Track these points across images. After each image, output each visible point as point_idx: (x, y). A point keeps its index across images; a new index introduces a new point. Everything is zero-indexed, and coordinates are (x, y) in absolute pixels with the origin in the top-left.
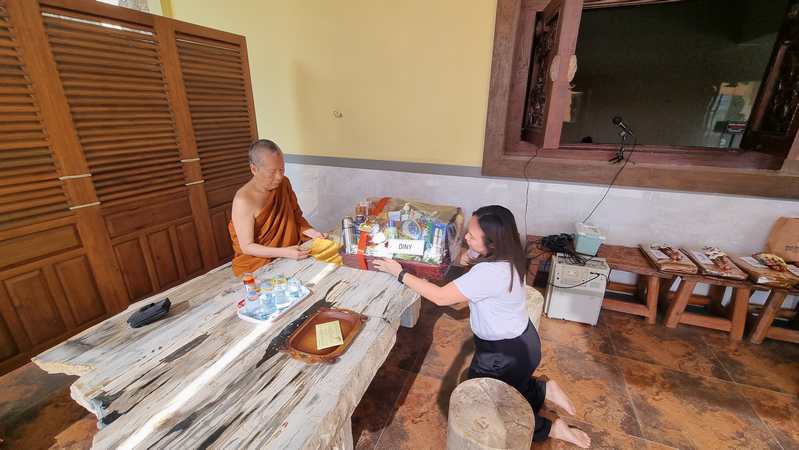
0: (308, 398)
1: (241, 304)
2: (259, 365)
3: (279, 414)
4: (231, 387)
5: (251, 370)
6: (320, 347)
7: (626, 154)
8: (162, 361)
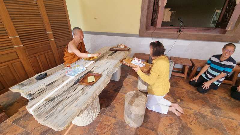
0: (85, 93)
1: (67, 72)
2: (72, 86)
3: (77, 97)
4: (64, 91)
5: (70, 88)
6: (88, 82)
7: (181, 30)
8: (45, 86)
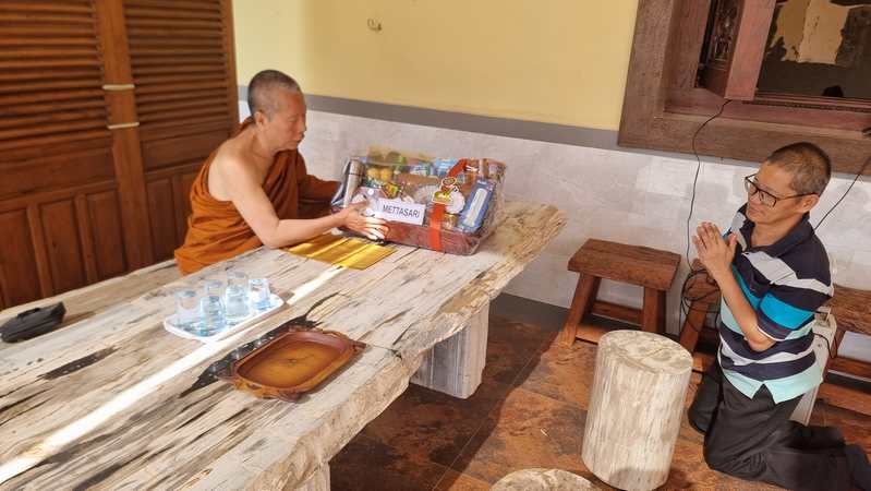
0: (251, 441)
2: (184, 394)
3: (201, 458)
4: (137, 419)
5: (170, 400)
8: (41, 377)
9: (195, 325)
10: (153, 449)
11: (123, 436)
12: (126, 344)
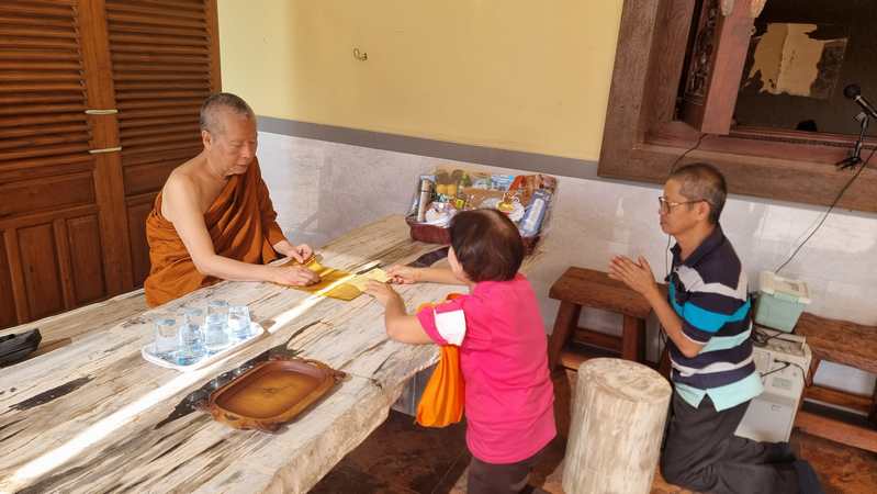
0: (227, 474)
2: (160, 425)
4: (112, 450)
5: (146, 431)
8: (14, 407)
9: (174, 353)
10: (126, 482)
11: (97, 469)
12: (102, 373)
